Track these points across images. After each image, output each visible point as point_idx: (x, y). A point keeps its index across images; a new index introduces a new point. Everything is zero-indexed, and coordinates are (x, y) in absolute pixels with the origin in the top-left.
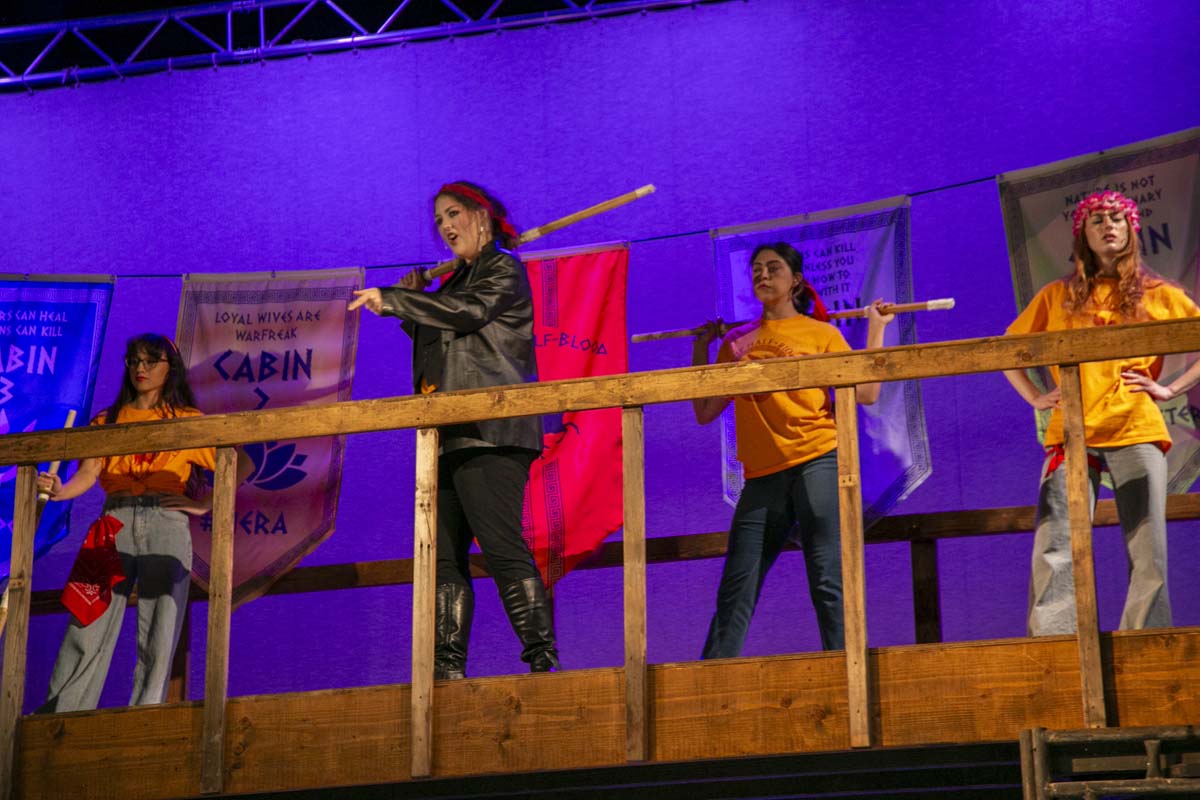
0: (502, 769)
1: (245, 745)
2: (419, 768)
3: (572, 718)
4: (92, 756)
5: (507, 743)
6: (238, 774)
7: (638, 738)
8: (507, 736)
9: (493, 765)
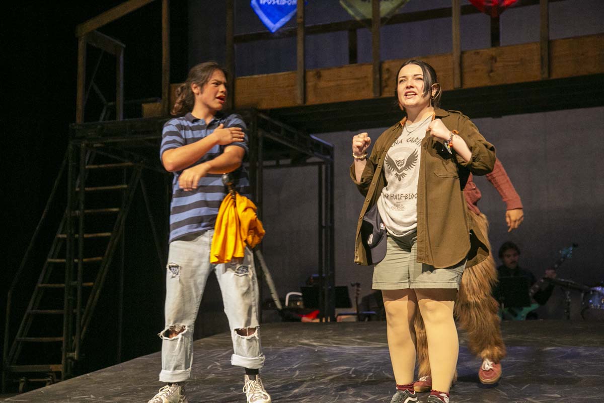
0: (489, 84)
1: (388, 79)
2: (457, 84)
3: (518, 63)
4: (332, 84)
5: (491, 74)
6: (386, 89)
7: (546, 70)
8: (491, 71)
9: (485, 82)
